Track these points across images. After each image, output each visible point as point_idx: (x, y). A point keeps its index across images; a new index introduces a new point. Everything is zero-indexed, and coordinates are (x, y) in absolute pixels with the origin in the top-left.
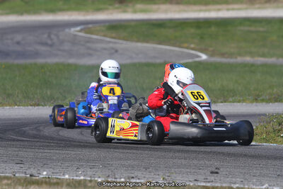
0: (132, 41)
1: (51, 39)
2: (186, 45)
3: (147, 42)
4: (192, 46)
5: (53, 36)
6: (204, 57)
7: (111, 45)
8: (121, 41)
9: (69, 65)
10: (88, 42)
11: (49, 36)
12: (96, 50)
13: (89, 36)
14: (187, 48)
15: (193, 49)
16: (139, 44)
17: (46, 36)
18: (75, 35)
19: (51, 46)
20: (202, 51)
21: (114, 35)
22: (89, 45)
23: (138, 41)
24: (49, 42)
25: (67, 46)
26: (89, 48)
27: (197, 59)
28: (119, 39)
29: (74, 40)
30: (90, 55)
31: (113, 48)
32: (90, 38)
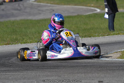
0: (62, 5)
1: (20, 7)
2: (89, 5)
3: (69, 5)
4: (92, 5)
5: (21, 5)
6: (98, 10)
7: (51, 8)
8: (55, 5)
9: (27, 20)
10: (39, 7)
11: (19, 5)
12: (43, 11)
13: (39, 3)
14: (90, 6)
15: (93, 7)
16: (65, 6)
17: (17, 5)
18: (32, 4)
19: (20, 10)
20: (98, 7)
21: (52, 2)
22: (39, 8)
23: (65, 5)
24: (19, 8)
25: (28, 10)
26: (39, 10)
27: (95, 12)
28: (55, 4)
29: (32, 6)
30: (40, 14)
31: (51, 9)
32: (40, 5)
